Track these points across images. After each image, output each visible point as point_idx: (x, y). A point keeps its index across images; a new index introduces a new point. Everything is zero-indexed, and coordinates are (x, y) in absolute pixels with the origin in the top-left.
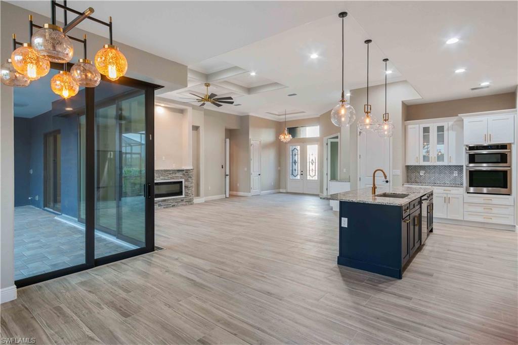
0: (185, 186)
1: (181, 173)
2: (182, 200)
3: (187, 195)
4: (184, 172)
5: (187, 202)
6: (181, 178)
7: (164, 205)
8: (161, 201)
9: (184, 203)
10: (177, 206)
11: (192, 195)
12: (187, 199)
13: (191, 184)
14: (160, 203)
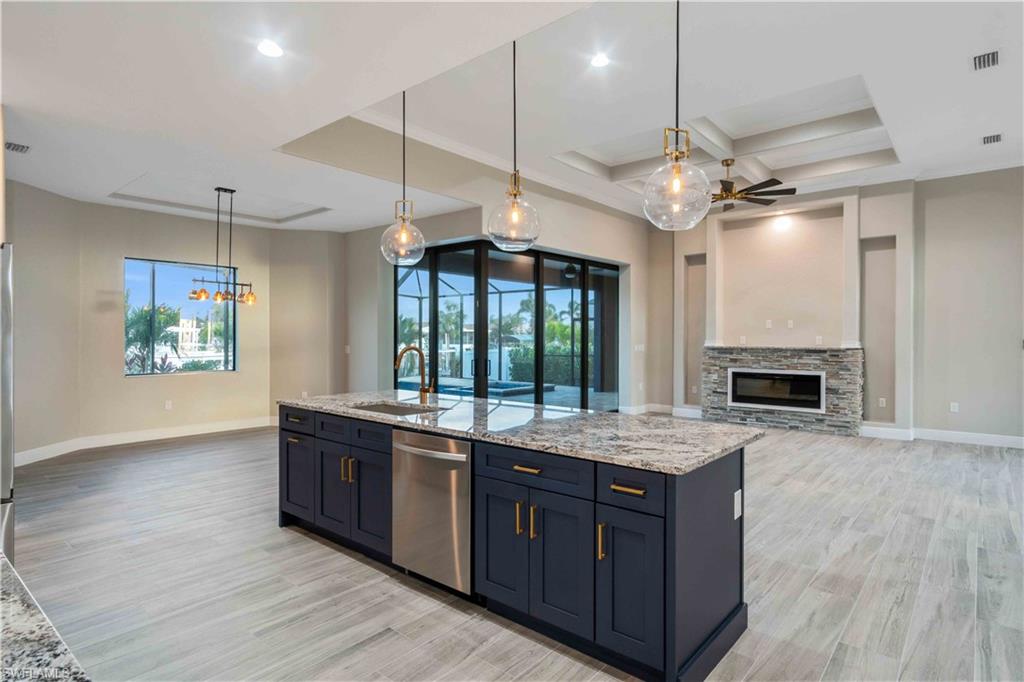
0: (827, 389)
1: (815, 356)
2: (821, 421)
3: (834, 409)
4: (826, 355)
5: (835, 426)
6: (817, 367)
7: (771, 422)
8: (763, 412)
9: (826, 428)
10: (802, 430)
11: (853, 413)
12: (834, 419)
13: (851, 387)
14: (760, 415)
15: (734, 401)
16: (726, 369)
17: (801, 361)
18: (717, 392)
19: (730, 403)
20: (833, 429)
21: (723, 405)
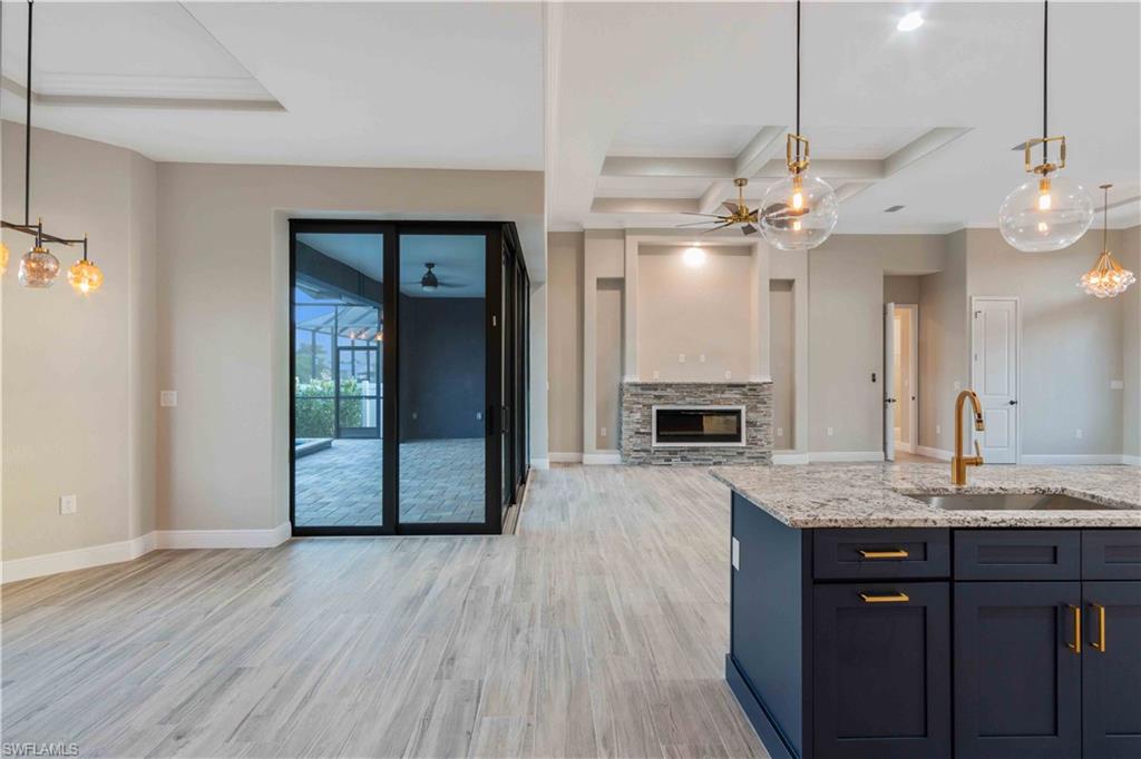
0: (747, 422)
1: (736, 391)
2: (741, 454)
3: (753, 442)
4: (745, 390)
5: (753, 458)
6: (738, 402)
7: (695, 460)
8: (689, 450)
9: (746, 461)
10: (725, 465)
11: (769, 443)
12: (753, 451)
13: (767, 419)
14: (685, 454)
15: (658, 441)
16: (650, 406)
17: (723, 396)
18: (641, 433)
19: (655, 444)
20: (752, 461)
21: (647, 447)
